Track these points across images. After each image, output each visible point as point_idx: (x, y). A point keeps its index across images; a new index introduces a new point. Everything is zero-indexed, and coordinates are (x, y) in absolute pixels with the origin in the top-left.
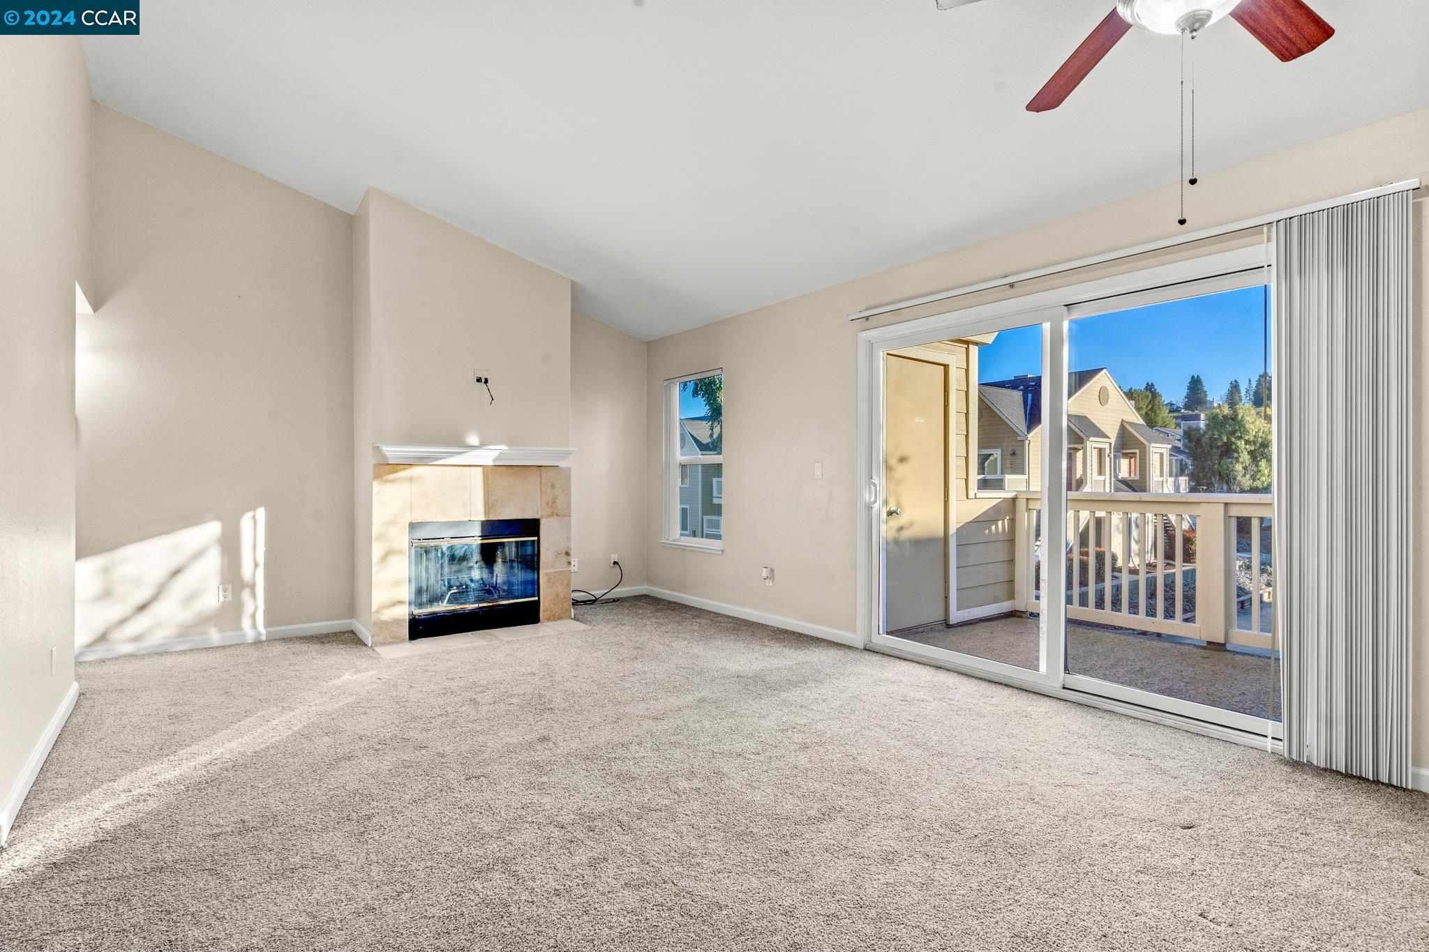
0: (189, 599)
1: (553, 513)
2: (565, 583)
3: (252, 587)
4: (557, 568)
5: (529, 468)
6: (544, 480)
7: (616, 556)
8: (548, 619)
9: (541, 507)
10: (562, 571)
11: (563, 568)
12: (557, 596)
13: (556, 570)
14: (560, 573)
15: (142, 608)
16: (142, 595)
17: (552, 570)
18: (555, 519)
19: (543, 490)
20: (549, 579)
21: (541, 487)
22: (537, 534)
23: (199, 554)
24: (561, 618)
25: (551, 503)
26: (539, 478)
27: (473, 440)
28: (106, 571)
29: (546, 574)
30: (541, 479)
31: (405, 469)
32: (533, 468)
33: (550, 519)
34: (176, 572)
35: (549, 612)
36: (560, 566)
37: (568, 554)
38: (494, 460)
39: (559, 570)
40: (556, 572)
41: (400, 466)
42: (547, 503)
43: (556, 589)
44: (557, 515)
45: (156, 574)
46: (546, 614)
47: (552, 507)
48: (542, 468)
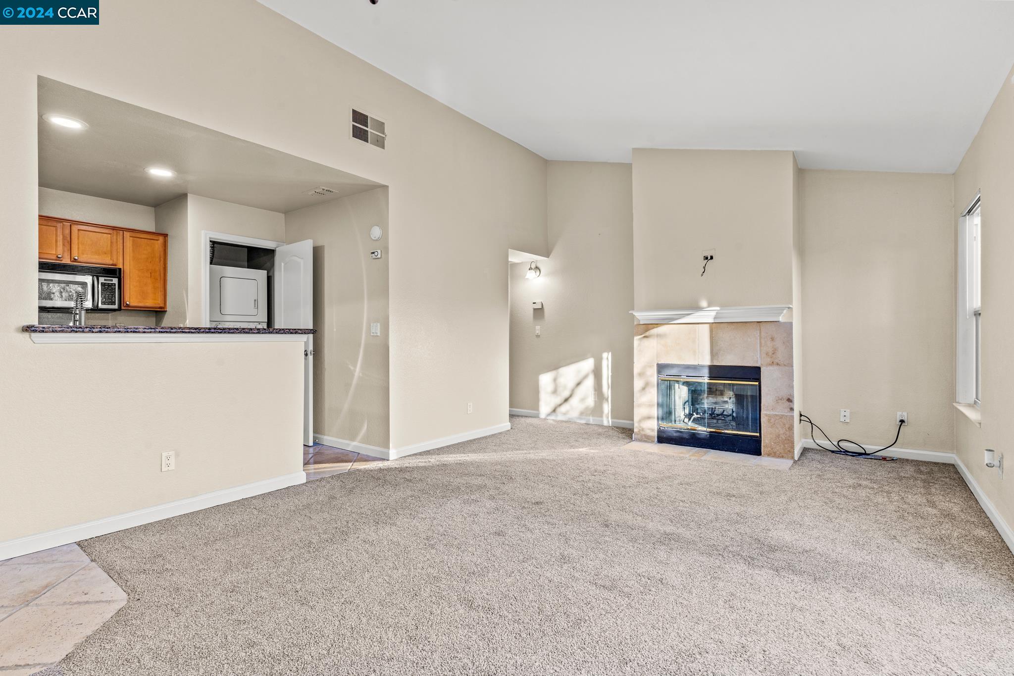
0: (583, 400)
1: (773, 362)
2: (787, 426)
3: (607, 400)
4: (779, 412)
5: (748, 324)
6: (763, 334)
7: (905, 414)
8: (769, 455)
9: (761, 357)
10: (782, 415)
11: (786, 413)
12: (778, 436)
13: (777, 413)
14: (782, 417)
15: (566, 400)
16: (566, 394)
17: (772, 413)
18: (776, 368)
19: (763, 342)
20: (769, 421)
21: (760, 340)
22: (758, 379)
23: (586, 377)
24: (783, 457)
25: (771, 354)
26: (758, 332)
27: (704, 304)
28: (555, 380)
29: (766, 415)
30: (760, 333)
31: (657, 327)
32: (752, 324)
33: (771, 368)
34: (578, 384)
35: (769, 449)
36: (781, 410)
37: (790, 400)
38: (715, 318)
39: (779, 413)
40: (777, 415)
41: (655, 325)
42: (767, 354)
43: (777, 431)
44: (778, 364)
45: (571, 384)
46: (766, 449)
47: (771, 357)
48: (761, 324)
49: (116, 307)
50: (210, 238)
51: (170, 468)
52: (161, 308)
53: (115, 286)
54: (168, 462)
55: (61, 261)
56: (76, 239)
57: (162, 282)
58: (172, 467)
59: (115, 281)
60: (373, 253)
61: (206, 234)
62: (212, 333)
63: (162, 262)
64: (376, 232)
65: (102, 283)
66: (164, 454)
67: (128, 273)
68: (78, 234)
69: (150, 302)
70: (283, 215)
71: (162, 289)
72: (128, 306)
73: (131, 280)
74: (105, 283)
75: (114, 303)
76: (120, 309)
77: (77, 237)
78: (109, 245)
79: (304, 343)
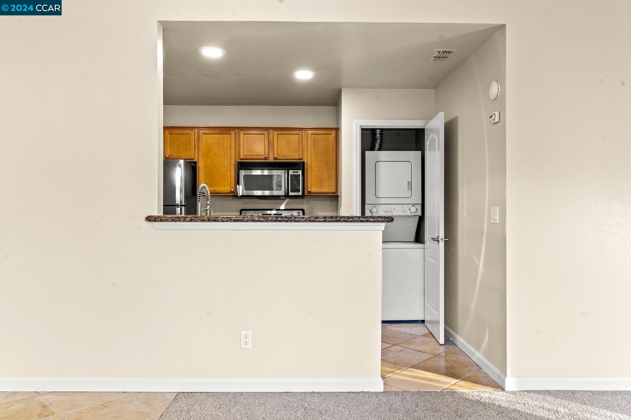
49: (300, 193)
50: (360, 126)
51: (247, 346)
52: (333, 193)
53: (300, 176)
54: (246, 340)
55: (268, 160)
56: (276, 142)
57: (334, 170)
58: (249, 346)
59: (300, 172)
60: (491, 117)
61: (357, 123)
62: (279, 221)
63: (334, 153)
64: (494, 89)
65: (291, 175)
66: (243, 333)
67: (310, 164)
68: (277, 138)
69: (327, 189)
70: (432, 91)
71: (334, 177)
72: (310, 192)
73: (312, 170)
74: (293, 175)
75: (299, 191)
76: (303, 196)
77: (276, 140)
78: (297, 143)
79: (382, 231)
